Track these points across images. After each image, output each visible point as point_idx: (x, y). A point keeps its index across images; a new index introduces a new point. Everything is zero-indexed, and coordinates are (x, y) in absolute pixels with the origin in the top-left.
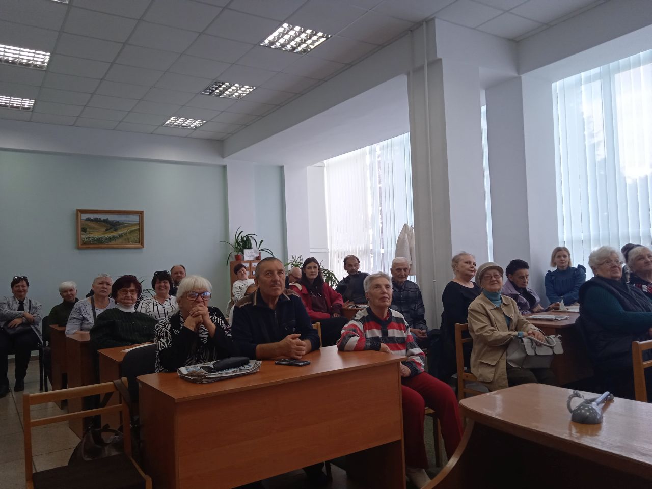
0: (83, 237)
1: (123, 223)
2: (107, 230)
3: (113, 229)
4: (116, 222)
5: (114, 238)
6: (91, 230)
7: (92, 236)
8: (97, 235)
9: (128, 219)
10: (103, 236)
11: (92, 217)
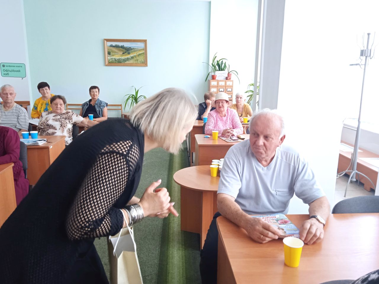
0: (109, 58)
1: (134, 49)
2: (123, 54)
3: (127, 53)
4: (129, 48)
5: (128, 59)
6: (113, 53)
7: (114, 57)
8: (117, 57)
9: (137, 46)
10: (121, 57)
11: (114, 44)
